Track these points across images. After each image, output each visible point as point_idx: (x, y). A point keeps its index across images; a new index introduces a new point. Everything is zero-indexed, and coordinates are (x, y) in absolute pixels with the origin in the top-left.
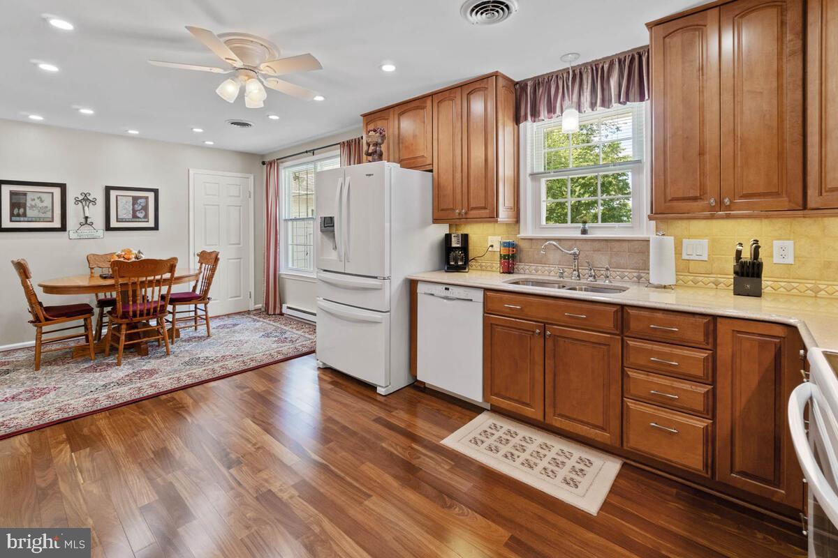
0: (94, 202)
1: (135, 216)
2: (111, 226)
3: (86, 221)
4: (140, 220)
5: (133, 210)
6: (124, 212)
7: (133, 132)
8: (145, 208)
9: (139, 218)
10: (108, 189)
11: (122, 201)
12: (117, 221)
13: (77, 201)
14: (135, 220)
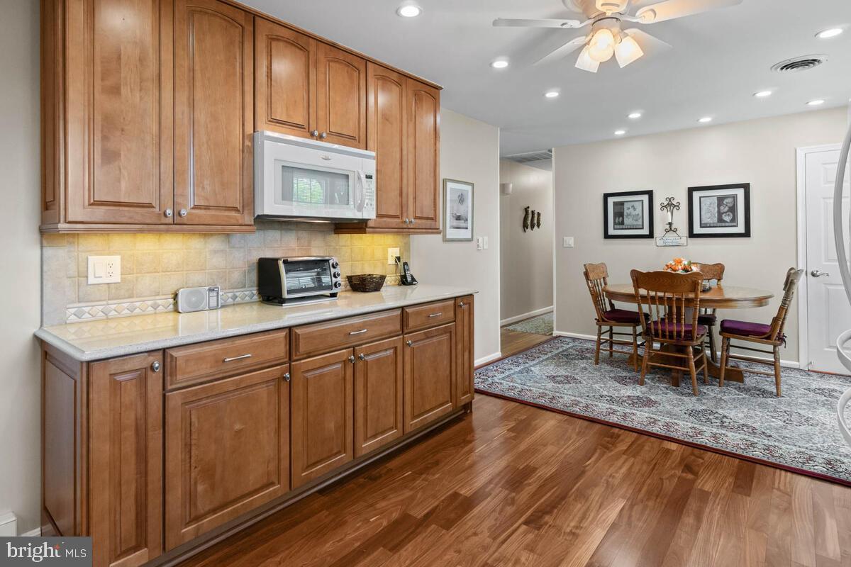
0: (677, 206)
1: (720, 220)
2: (695, 232)
3: (670, 227)
4: (727, 224)
5: (719, 212)
6: (709, 215)
7: (705, 120)
8: (733, 210)
9: (725, 222)
10: (691, 191)
11: (706, 202)
12: (701, 227)
13: (663, 207)
14: (720, 224)
